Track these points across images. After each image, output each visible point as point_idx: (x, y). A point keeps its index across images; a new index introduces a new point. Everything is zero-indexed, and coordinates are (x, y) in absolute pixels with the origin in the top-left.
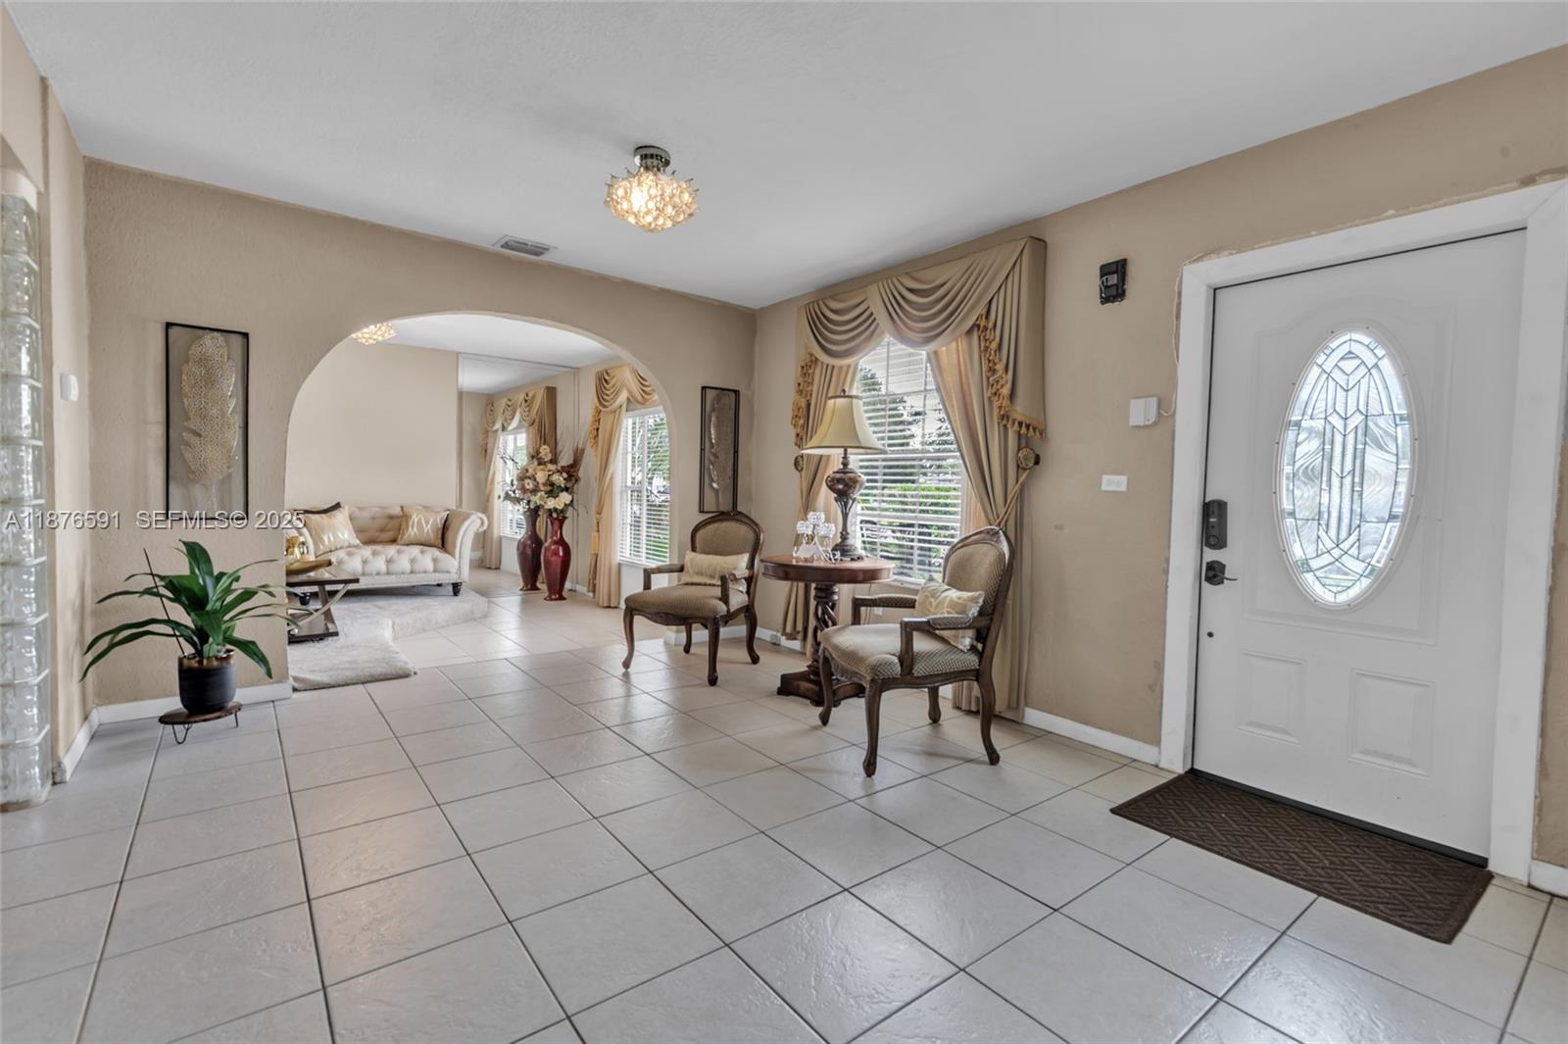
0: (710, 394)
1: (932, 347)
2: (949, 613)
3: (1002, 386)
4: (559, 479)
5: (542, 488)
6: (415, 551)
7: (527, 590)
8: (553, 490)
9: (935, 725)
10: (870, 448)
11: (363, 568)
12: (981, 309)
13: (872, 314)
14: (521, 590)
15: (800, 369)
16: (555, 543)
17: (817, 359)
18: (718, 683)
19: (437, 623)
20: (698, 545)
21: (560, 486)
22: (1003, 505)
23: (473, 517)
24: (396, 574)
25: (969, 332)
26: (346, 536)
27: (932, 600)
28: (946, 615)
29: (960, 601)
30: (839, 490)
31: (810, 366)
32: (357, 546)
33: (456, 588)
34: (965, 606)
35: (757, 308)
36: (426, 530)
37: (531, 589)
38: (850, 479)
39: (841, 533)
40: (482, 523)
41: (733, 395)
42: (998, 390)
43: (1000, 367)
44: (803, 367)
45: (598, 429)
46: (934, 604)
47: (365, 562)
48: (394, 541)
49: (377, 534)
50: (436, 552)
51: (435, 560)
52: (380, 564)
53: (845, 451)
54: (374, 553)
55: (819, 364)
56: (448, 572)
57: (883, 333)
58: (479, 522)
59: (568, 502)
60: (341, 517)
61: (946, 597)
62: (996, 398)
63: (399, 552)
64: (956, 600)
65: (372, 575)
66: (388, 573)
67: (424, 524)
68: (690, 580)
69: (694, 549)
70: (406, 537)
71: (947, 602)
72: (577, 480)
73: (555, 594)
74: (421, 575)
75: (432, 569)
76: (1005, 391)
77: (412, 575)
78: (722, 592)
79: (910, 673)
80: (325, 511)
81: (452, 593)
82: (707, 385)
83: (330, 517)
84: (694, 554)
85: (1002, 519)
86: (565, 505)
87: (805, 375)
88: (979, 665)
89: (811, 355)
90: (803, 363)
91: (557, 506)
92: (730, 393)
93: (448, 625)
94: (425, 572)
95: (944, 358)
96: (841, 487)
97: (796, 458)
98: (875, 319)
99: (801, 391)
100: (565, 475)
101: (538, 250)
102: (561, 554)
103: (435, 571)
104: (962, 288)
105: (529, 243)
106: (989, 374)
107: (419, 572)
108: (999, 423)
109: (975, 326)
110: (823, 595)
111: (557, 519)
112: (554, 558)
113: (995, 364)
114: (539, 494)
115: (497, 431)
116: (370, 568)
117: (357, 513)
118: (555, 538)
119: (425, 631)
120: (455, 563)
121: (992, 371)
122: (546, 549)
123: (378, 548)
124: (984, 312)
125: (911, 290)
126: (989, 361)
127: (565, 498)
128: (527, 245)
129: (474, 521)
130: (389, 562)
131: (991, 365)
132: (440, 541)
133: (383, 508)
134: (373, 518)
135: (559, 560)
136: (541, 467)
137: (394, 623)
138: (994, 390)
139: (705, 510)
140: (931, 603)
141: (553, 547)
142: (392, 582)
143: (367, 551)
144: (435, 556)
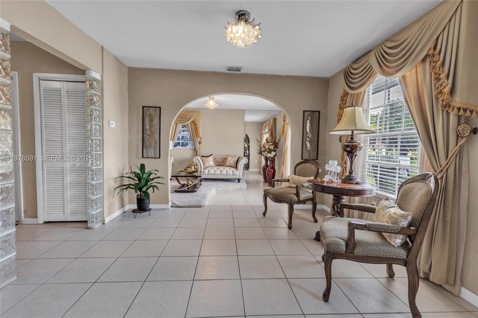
0: (307, 114)
1: (400, 74)
2: (387, 222)
3: (445, 87)
4: (272, 147)
5: (267, 150)
6: (228, 168)
7: (265, 182)
8: (270, 151)
9: (390, 279)
10: (369, 131)
11: (214, 173)
12: (431, 44)
13: (371, 66)
14: (263, 182)
15: (340, 98)
16: (271, 168)
17: (348, 93)
18: (292, 228)
19: (230, 190)
20: (296, 172)
21: (272, 150)
22: (445, 160)
23: (244, 159)
24: (222, 175)
25: (424, 60)
26: (211, 164)
27: (381, 211)
28: (386, 224)
29: (394, 216)
30: (348, 151)
31: (345, 96)
32: (214, 166)
33: (239, 180)
34: (397, 219)
35: (329, 77)
36: (231, 162)
37: (266, 182)
38: (353, 145)
39: (349, 170)
40: (246, 161)
41: (318, 113)
42: (441, 90)
43: (443, 76)
44: (341, 97)
45: (284, 130)
46: (382, 214)
47: (215, 171)
48: (224, 165)
49: (221, 163)
50: (233, 169)
51: (233, 171)
52: (218, 172)
53: (353, 132)
54: (218, 169)
55: (349, 95)
56: (236, 175)
57: (376, 73)
58: (245, 161)
59: (274, 155)
60: (211, 158)
61: (389, 211)
62: (440, 95)
63: (224, 169)
64: (392, 215)
65: (216, 175)
66: (220, 175)
67: (231, 161)
68: (290, 185)
69: (295, 174)
70: (226, 164)
71: (388, 214)
72: (278, 148)
73: (270, 185)
74: (229, 176)
75: (232, 174)
76: (447, 90)
77: (227, 176)
78: (296, 192)
79: (352, 252)
80: (207, 157)
81: (238, 182)
82: (304, 110)
83: (208, 158)
84: (294, 175)
85: (444, 168)
86: (274, 156)
87: (342, 100)
88: (407, 257)
89: (345, 91)
90: (341, 96)
91: (271, 156)
92: (316, 112)
93: (233, 191)
94: (230, 175)
95: (408, 79)
96: (349, 149)
97: (340, 137)
98: (372, 68)
99: (341, 108)
100: (274, 146)
101: (238, 69)
102: (272, 172)
103: (233, 175)
104: (419, 36)
105: (234, 67)
106: (435, 82)
107: (228, 175)
108: (442, 110)
109: (427, 56)
110: (337, 199)
111: (271, 160)
112: (270, 173)
113: (440, 75)
114: (265, 152)
115: (263, 133)
116: (216, 173)
117: (217, 157)
118: (271, 167)
119: (226, 192)
120: (238, 173)
121: (438, 79)
122: (268, 170)
123: (219, 167)
124: (433, 46)
125: (390, 48)
126: (436, 74)
127: (273, 153)
128: (233, 68)
129: (244, 160)
130: (221, 171)
131: (436, 76)
132: (235, 166)
133: (223, 156)
134: (220, 159)
135: (272, 174)
136: (268, 143)
137: (216, 189)
138: (439, 91)
139: (303, 159)
140: (380, 213)
141: (270, 169)
142: (214, 177)
143: (216, 168)
144: (233, 170)
